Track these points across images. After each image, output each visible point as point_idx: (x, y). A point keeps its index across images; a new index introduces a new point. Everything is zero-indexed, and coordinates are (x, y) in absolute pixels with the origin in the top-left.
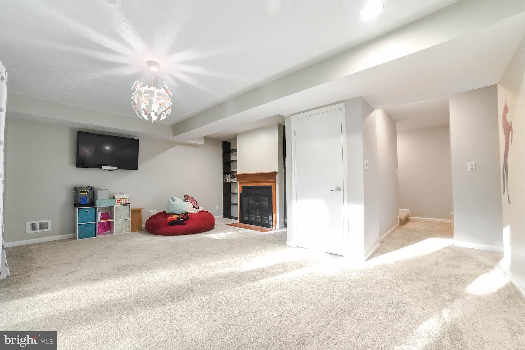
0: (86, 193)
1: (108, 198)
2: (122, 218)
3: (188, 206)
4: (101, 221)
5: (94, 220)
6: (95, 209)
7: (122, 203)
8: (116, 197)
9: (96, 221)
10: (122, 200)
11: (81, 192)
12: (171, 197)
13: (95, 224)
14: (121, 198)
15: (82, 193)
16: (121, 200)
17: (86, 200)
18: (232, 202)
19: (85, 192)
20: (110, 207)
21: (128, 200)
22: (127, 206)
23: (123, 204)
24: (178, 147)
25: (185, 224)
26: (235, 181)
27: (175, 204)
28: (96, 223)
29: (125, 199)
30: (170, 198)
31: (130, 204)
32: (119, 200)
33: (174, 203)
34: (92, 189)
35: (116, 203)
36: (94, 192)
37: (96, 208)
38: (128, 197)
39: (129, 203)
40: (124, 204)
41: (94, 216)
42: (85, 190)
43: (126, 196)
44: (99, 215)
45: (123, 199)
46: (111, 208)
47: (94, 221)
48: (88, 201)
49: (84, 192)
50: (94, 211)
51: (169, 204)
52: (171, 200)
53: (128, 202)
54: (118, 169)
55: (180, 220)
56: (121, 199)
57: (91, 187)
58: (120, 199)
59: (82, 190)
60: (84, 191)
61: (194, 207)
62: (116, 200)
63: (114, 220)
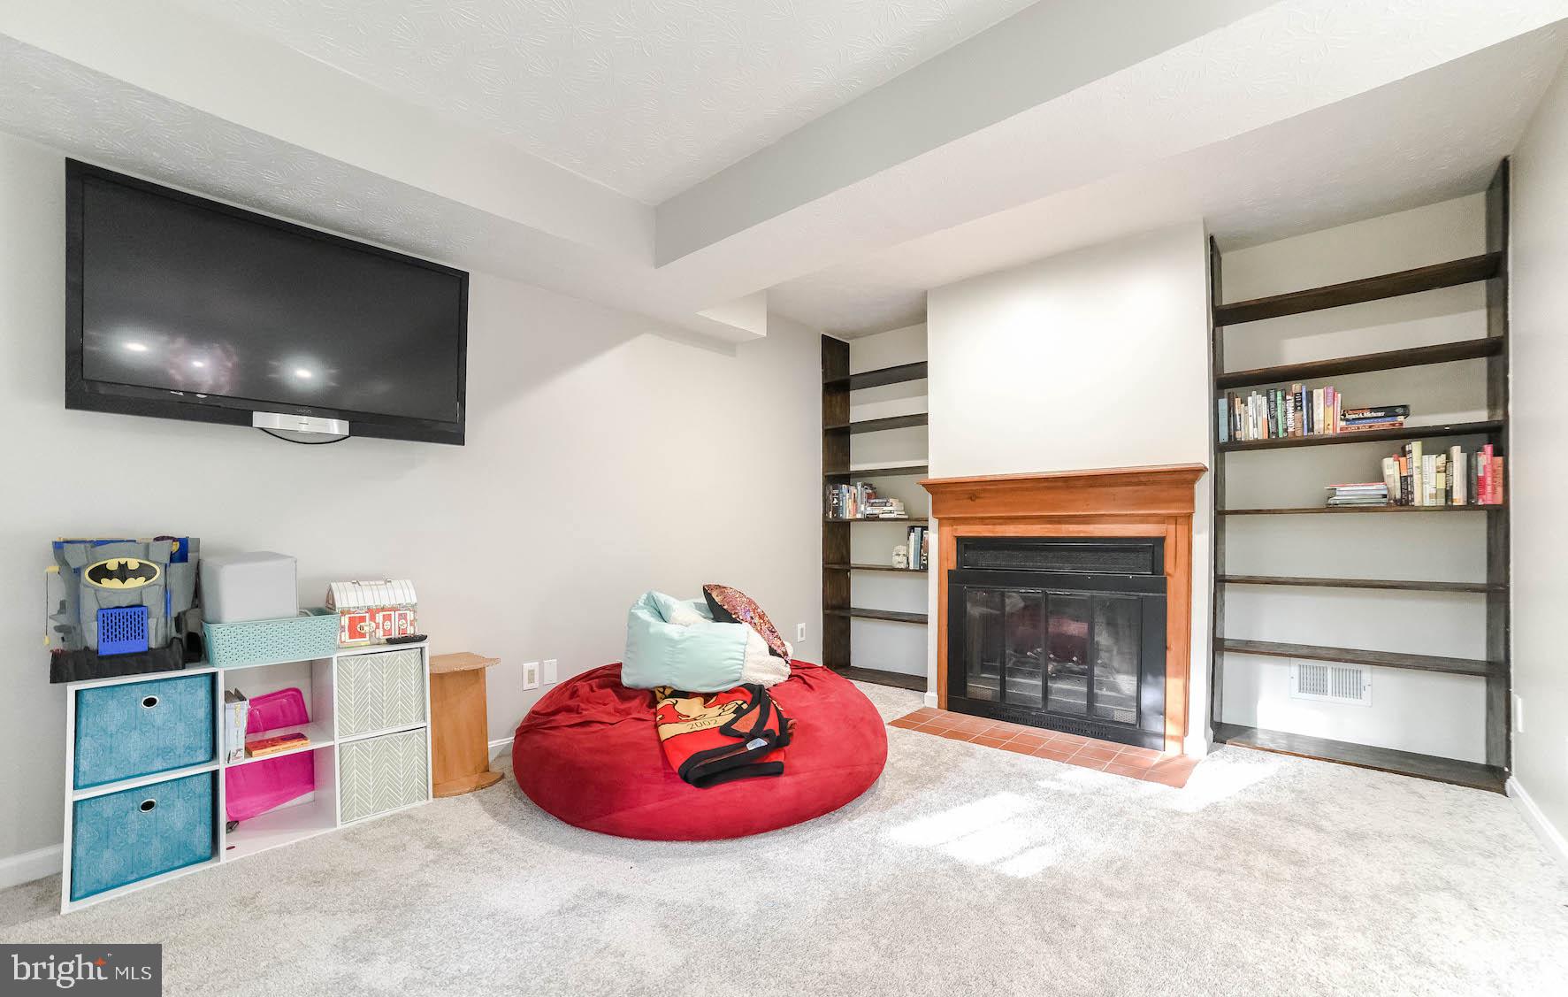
0: (141, 581)
1: (294, 611)
2: (377, 724)
3: (749, 650)
4: (249, 752)
5: (202, 755)
6: (207, 681)
7: (380, 633)
8: (341, 603)
9: (214, 754)
10: (379, 617)
11: (100, 573)
12: (644, 596)
13: (207, 780)
14: (370, 603)
15: (106, 583)
16: (373, 618)
17: (141, 633)
18: (852, 606)
19: (136, 574)
20: (311, 664)
21: (410, 616)
22: (409, 654)
23: (383, 639)
24: (646, 344)
25: (778, 771)
26: (891, 512)
27: (676, 636)
28: (215, 774)
29: (394, 609)
30: (641, 604)
31: (423, 638)
32: (362, 619)
33: (668, 629)
34: (182, 551)
35: (345, 636)
36: (198, 575)
37: (213, 676)
38: (412, 598)
39: (418, 633)
40: (391, 641)
41: (206, 725)
42: (133, 564)
43: (400, 593)
44: (234, 720)
45: (383, 609)
46: (315, 669)
47: (202, 758)
48: (156, 632)
49: (123, 573)
50: (202, 694)
51: (635, 634)
52: (645, 615)
53: (410, 631)
54: (353, 432)
55: (751, 746)
56: (372, 612)
57: (184, 543)
58: (369, 610)
59: (112, 565)
60: (123, 567)
61: (773, 652)
62: (345, 621)
63: (337, 742)
